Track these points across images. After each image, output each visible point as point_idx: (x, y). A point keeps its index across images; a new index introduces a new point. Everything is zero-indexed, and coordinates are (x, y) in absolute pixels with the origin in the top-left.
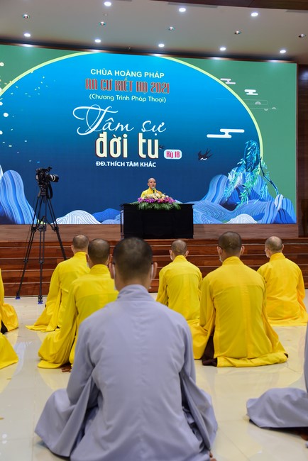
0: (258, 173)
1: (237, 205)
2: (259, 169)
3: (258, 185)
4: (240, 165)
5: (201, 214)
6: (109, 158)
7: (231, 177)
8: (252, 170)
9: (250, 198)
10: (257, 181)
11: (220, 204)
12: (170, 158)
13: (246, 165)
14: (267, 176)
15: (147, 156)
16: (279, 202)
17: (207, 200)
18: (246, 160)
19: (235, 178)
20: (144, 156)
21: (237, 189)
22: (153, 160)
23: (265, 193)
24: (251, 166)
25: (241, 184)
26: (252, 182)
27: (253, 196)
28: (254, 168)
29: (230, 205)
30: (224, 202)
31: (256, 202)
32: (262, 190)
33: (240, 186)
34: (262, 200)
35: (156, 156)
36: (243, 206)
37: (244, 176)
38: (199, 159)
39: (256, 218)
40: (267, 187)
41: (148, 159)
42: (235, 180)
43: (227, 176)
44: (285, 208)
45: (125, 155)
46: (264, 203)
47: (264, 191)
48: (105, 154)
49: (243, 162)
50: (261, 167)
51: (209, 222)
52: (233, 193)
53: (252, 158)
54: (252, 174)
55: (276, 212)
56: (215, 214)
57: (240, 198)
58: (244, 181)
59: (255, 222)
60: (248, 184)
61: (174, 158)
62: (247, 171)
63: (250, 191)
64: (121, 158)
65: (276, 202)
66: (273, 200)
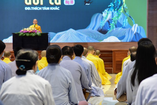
0: (122, 11)
1: (108, 31)
2: (122, 9)
3: (121, 19)
4: (110, 7)
5: (86, 36)
6: (33, 5)
7: (104, 14)
8: (118, 9)
9: (116, 27)
10: (121, 16)
11: (98, 30)
12: (67, 4)
13: (114, 7)
14: (127, 13)
15: (54, 3)
16: (135, 28)
17: (90, 28)
18: (114, 4)
19: (107, 15)
20: (52, 4)
21: (108, 21)
22: (58, 6)
23: (126, 23)
24: (117, 7)
25: (111, 18)
26: (118, 17)
27: (118, 25)
28: (119, 8)
29: (103, 31)
30: (100, 29)
31: (120, 29)
32: (124, 21)
33: (110, 19)
34: (124, 28)
35: (59, 3)
36: (112, 32)
37: (113, 13)
38: (85, 4)
39: (120, 38)
40: (127, 20)
41: (55, 5)
42: (107, 16)
43: (102, 13)
44: (139, 32)
45: (42, 4)
46: (125, 29)
47: (126, 22)
48: (30, 3)
49: (112, 5)
50: (123, 8)
51: (91, 41)
52: (106, 24)
53: (118, 2)
54: (118, 12)
55: (133, 35)
56: (94, 36)
57: (110, 27)
58: (113, 16)
59: (119, 41)
60: (115, 18)
61: (70, 4)
62: (114, 10)
63: (116, 22)
64: (39, 5)
65: (133, 29)
66: (131, 27)
